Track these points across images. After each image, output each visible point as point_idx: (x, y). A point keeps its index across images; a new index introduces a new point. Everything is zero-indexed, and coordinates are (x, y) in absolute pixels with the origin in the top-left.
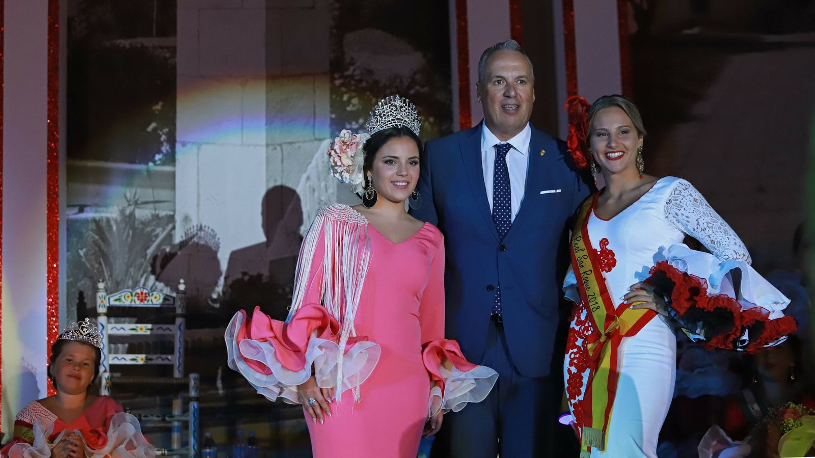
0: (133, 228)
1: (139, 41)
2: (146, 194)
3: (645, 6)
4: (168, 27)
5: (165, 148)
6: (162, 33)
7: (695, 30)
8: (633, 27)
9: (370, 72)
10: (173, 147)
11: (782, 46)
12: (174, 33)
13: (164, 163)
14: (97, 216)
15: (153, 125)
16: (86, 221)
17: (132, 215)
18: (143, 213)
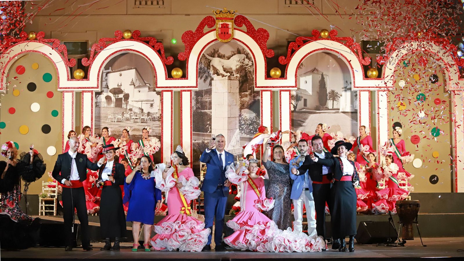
0: (204, 144)
1: (205, 111)
2: (206, 138)
3: (295, 105)
4: (210, 108)
5: (210, 130)
6: (209, 109)
7: (304, 110)
8: (292, 109)
9: (246, 117)
10: (211, 130)
11: (320, 113)
12: (211, 109)
13: (210, 133)
14: (198, 142)
15: (208, 126)
16: (196, 143)
17: (204, 142)
18: (206, 142)
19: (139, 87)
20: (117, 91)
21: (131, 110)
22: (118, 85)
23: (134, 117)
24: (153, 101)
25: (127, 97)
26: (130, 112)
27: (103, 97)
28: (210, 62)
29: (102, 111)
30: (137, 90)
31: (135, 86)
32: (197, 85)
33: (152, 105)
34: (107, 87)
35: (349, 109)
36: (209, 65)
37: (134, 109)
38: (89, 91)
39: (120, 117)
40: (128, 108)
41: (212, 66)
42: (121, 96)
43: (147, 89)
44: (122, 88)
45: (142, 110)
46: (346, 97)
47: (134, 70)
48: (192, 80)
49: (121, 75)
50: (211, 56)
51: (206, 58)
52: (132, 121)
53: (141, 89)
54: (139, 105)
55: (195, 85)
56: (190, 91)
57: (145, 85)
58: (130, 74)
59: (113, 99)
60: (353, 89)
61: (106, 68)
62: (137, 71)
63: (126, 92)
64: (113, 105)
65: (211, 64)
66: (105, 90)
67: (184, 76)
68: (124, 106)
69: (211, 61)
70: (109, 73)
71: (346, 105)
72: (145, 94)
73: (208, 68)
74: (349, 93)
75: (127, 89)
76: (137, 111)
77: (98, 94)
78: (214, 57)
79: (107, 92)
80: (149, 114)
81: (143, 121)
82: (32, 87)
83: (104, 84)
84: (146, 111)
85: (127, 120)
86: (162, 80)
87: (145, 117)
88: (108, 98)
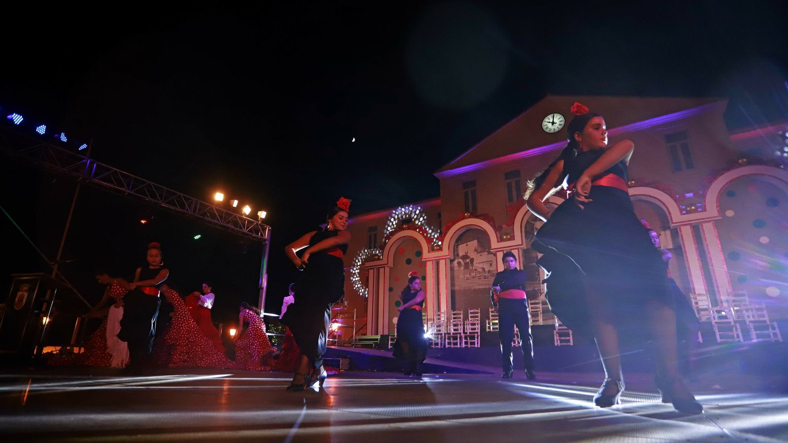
19: (481, 252)
20: (465, 257)
21: (476, 270)
22: (465, 253)
23: (478, 275)
24: (492, 261)
25: (472, 260)
26: (475, 272)
27: (455, 262)
28: (533, 226)
29: (456, 274)
30: (479, 255)
31: (477, 251)
32: (522, 243)
33: (491, 265)
34: (458, 255)
35: (671, 247)
36: (533, 228)
37: (478, 269)
38: (443, 259)
39: (469, 276)
40: (474, 269)
41: (536, 228)
42: (468, 260)
43: (486, 253)
44: (469, 255)
45: (484, 269)
46: (666, 235)
47: (476, 240)
48: (518, 240)
49: (467, 245)
50: (534, 221)
51: (530, 223)
52: (477, 278)
53: (482, 254)
54: (481, 265)
55: (521, 244)
56: (518, 249)
57: (484, 251)
58: (474, 244)
59: (463, 263)
60: (672, 226)
61: (457, 241)
62: (478, 240)
63: (472, 257)
64: (462, 268)
65: (534, 227)
66: (457, 257)
67: (512, 238)
68: (470, 268)
69: (534, 224)
70: (459, 245)
71: (667, 243)
72: (485, 256)
73: (532, 230)
74: (668, 232)
75: (472, 255)
76: (480, 270)
77: (452, 261)
78: (536, 221)
79: (458, 259)
80: (489, 271)
81: (485, 277)
82: (409, 262)
83: (456, 253)
84: (487, 270)
85: (474, 277)
86: (495, 244)
87: (487, 274)
88: (459, 263)
